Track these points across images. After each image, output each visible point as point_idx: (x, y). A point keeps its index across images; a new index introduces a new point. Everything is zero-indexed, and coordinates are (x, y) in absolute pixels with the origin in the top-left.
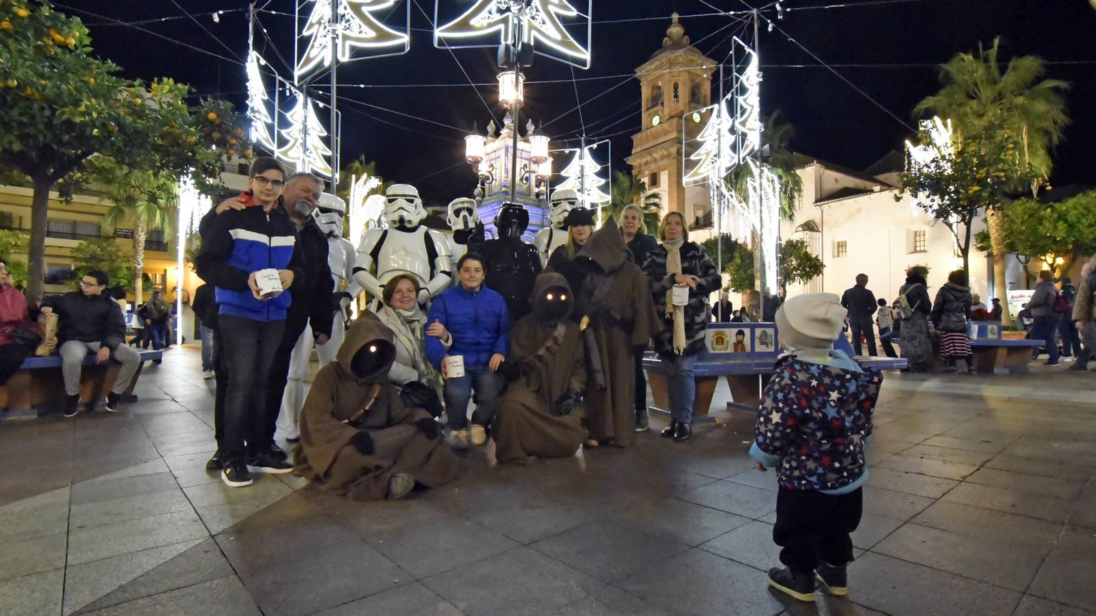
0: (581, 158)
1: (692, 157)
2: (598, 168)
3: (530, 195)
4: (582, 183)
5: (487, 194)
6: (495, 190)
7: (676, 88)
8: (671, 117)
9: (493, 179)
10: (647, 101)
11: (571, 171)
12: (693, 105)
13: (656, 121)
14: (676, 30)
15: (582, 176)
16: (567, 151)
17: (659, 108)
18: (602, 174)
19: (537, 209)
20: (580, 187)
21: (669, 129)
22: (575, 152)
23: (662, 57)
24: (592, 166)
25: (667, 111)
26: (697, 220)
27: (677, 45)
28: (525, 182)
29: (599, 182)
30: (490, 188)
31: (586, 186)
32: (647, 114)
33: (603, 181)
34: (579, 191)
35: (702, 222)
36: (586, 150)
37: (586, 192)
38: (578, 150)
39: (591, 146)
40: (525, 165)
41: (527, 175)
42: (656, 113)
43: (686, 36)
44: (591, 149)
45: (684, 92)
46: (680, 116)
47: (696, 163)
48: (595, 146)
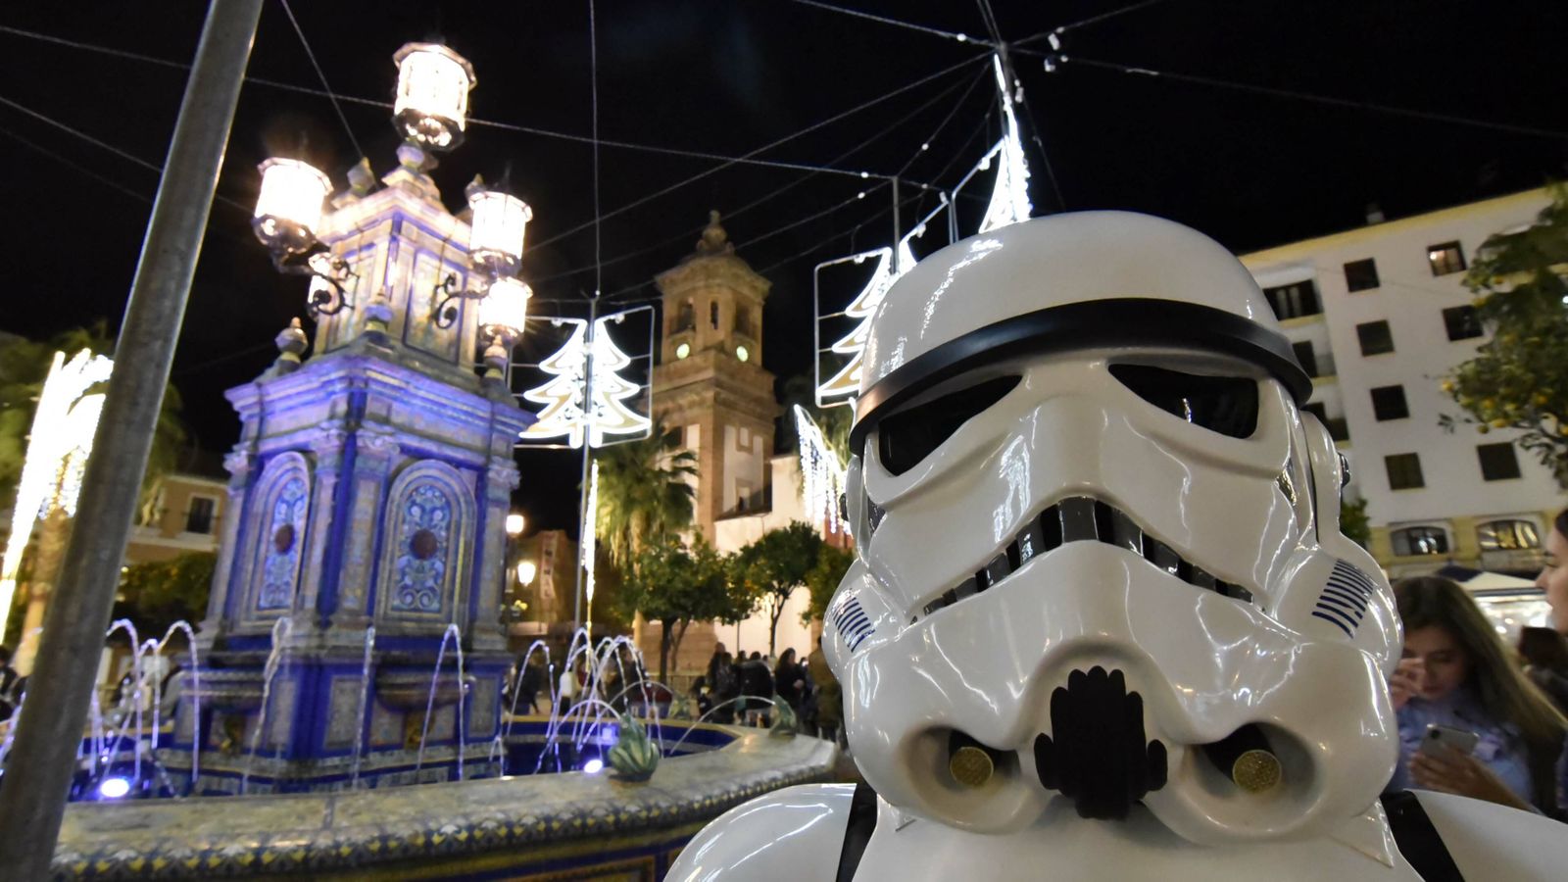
0: (587, 338)
1: (838, 348)
2: (626, 361)
3: (456, 363)
4: (586, 391)
5: (319, 345)
6: (348, 335)
7: (714, 308)
8: (706, 349)
9: (342, 304)
10: (671, 321)
11: (563, 364)
12: (739, 336)
13: (683, 351)
14: (715, 233)
15: (588, 376)
16: (558, 322)
17: (688, 333)
18: (630, 374)
19: (474, 400)
20: (580, 398)
21: (703, 365)
22: (573, 327)
23: (697, 263)
24: (610, 357)
25: (700, 341)
26: (741, 502)
27: (714, 251)
28: (444, 322)
29: (625, 389)
30: (333, 329)
31: (595, 396)
32: (670, 340)
33: (634, 389)
34: (579, 405)
35: (747, 505)
36: (600, 324)
37: (594, 410)
38: (582, 324)
39: (612, 317)
40: (451, 280)
41: (455, 303)
42: (683, 341)
43: (729, 244)
44: (610, 325)
45: (726, 317)
46: (720, 348)
47: (845, 359)
48: (619, 317)
